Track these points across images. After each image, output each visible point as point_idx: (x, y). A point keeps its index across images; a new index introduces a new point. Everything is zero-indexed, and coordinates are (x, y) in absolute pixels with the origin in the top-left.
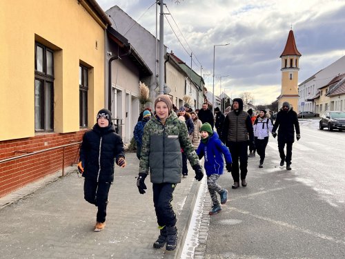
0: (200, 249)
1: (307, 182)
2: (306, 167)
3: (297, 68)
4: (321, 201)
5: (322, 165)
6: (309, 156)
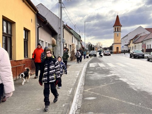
0: (78, 111)
1: (124, 80)
2: (124, 74)
3: (120, 31)
4: (130, 88)
6: (125, 69)
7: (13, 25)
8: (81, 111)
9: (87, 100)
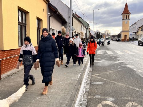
0: (86, 94)
1: (132, 67)
2: (131, 61)
3: (129, 19)
4: (137, 75)
5: (138, 60)
6: (133, 56)
7: (27, 15)
8: (89, 95)
9: (95, 85)
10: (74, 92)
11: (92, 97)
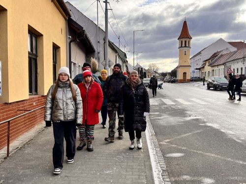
0: (164, 174)
2: (210, 116)
3: (189, 47)
5: (220, 114)
6: (209, 108)
10: (147, 172)
11: (177, 179)
